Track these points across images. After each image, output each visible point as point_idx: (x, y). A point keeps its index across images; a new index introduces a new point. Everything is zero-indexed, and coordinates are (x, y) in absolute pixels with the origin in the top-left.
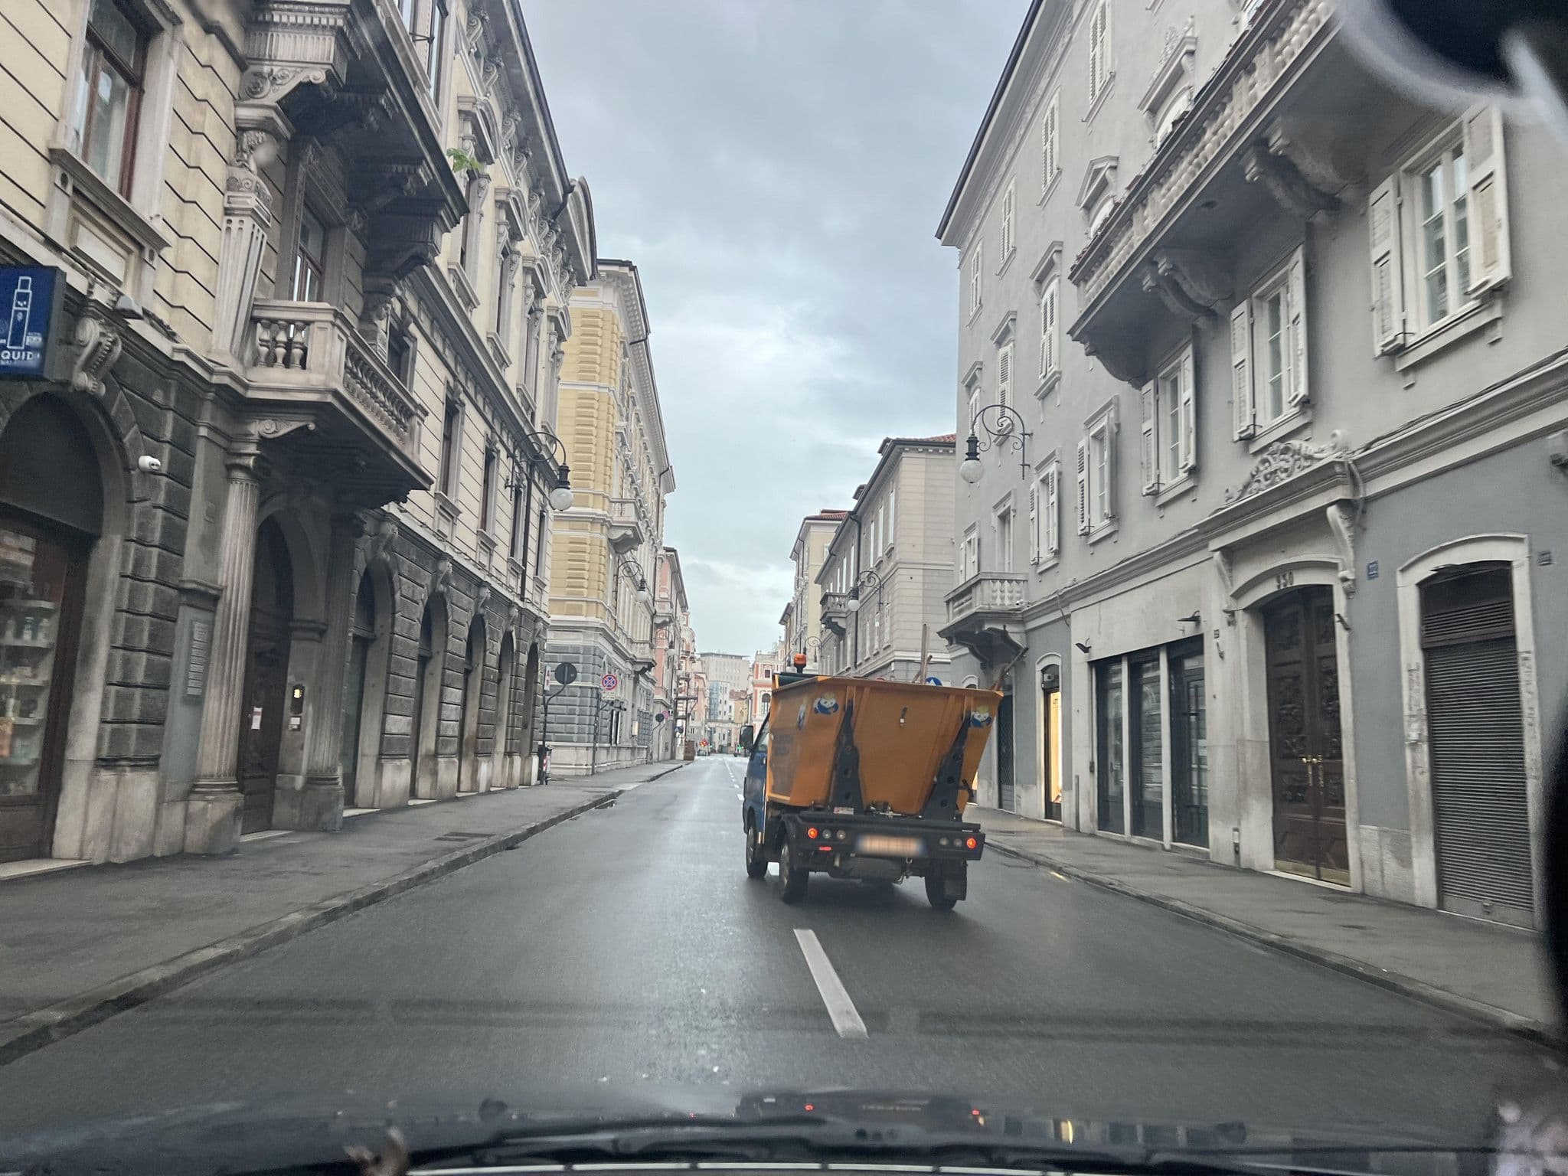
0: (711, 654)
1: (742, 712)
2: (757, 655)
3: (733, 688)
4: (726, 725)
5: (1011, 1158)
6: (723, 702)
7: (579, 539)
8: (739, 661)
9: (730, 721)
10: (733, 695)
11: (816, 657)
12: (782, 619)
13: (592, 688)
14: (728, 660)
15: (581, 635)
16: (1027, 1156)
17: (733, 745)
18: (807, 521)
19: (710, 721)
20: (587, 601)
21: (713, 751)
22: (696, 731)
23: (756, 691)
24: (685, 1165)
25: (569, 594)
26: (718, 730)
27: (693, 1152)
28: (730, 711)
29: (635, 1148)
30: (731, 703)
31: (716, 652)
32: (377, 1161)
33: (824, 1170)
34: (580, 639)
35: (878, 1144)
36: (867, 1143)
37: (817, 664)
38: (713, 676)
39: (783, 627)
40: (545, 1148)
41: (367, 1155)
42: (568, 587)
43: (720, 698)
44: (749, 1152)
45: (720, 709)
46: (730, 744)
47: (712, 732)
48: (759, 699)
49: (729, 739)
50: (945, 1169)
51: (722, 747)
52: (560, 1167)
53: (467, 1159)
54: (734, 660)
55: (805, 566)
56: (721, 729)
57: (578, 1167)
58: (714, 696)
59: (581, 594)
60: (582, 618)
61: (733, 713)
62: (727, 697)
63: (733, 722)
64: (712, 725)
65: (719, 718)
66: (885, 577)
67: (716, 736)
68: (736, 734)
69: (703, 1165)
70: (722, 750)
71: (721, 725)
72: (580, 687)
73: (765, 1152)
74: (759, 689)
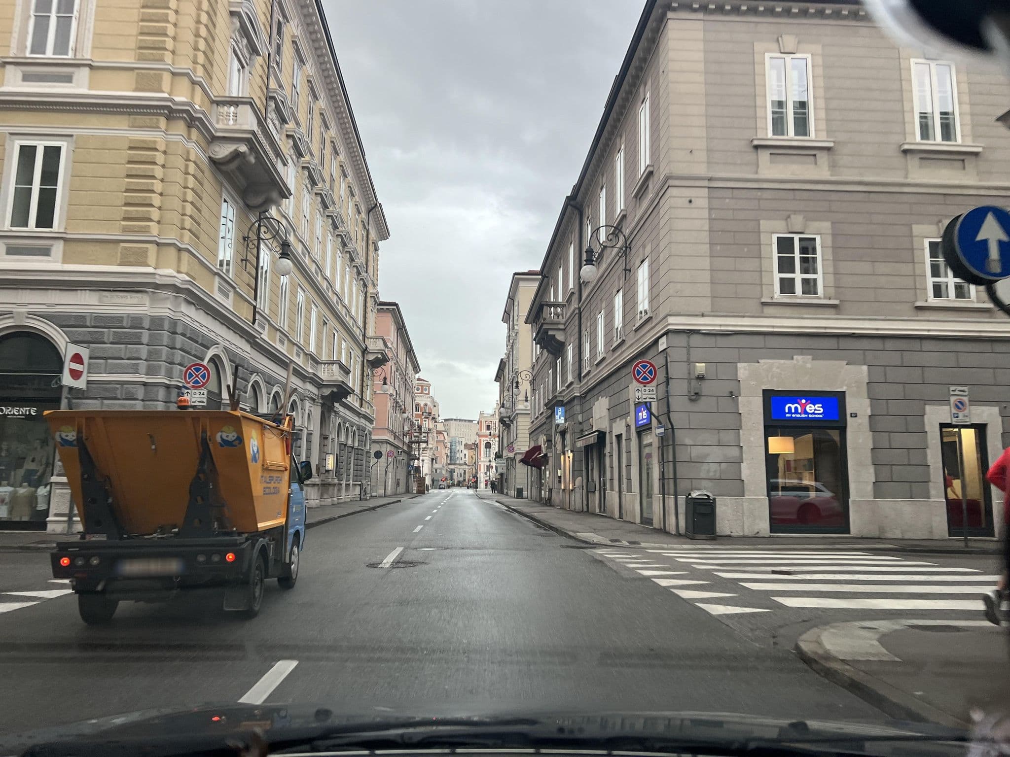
0: (451, 420)
1: (472, 457)
2: (481, 414)
3: (467, 442)
4: (462, 467)
5: (658, 745)
6: (460, 451)
7: (144, 141)
8: (470, 423)
9: (465, 464)
10: (466, 446)
11: (526, 398)
12: (497, 376)
13: (168, 387)
14: (463, 423)
15: (145, 299)
16: (669, 744)
17: (467, 480)
18: (516, 276)
19: (450, 464)
20: (158, 244)
21: (453, 485)
22: (438, 471)
23: (480, 440)
24: (447, 751)
25: (126, 230)
26: (457, 470)
27: (451, 742)
28: (465, 457)
29: (415, 740)
30: (466, 452)
31: (455, 418)
32: (247, 748)
33: (538, 753)
34: (144, 305)
35: (571, 736)
36: (565, 736)
37: (528, 404)
38: (453, 433)
39: (498, 383)
40: (359, 740)
41: (241, 745)
42: (125, 219)
43: (458, 448)
44: (490, 742)
45: (458, 456)
46: (465, 480)
47: (452, 472)
48: (483, 446)
49: (464, 477)
50: (615, 753)
51: (459, 482)
52: (366, 752)
53: (307, 747)
54: (467, 423)
55: (516, 318)
56: (459, 470)
57: (378, 752)
58: (454, 447)
59: (146, 230)
60: (150, 270)
61: (467, 459)
62: (462, 447)
63: (466, 465)
64: (452, 467)
65: (458, 462)
66: (631, 233)
67: (455, 474)
68: (469, 473)
69: (459, 751)
70: (459, 484)
71: (458, 467)
72: (145, 384)
73: (500, 742)
74: (483, 439)
